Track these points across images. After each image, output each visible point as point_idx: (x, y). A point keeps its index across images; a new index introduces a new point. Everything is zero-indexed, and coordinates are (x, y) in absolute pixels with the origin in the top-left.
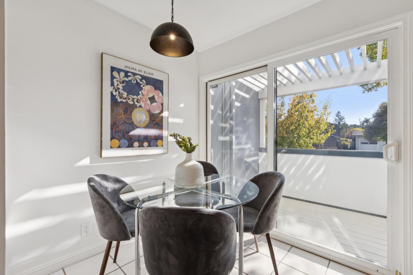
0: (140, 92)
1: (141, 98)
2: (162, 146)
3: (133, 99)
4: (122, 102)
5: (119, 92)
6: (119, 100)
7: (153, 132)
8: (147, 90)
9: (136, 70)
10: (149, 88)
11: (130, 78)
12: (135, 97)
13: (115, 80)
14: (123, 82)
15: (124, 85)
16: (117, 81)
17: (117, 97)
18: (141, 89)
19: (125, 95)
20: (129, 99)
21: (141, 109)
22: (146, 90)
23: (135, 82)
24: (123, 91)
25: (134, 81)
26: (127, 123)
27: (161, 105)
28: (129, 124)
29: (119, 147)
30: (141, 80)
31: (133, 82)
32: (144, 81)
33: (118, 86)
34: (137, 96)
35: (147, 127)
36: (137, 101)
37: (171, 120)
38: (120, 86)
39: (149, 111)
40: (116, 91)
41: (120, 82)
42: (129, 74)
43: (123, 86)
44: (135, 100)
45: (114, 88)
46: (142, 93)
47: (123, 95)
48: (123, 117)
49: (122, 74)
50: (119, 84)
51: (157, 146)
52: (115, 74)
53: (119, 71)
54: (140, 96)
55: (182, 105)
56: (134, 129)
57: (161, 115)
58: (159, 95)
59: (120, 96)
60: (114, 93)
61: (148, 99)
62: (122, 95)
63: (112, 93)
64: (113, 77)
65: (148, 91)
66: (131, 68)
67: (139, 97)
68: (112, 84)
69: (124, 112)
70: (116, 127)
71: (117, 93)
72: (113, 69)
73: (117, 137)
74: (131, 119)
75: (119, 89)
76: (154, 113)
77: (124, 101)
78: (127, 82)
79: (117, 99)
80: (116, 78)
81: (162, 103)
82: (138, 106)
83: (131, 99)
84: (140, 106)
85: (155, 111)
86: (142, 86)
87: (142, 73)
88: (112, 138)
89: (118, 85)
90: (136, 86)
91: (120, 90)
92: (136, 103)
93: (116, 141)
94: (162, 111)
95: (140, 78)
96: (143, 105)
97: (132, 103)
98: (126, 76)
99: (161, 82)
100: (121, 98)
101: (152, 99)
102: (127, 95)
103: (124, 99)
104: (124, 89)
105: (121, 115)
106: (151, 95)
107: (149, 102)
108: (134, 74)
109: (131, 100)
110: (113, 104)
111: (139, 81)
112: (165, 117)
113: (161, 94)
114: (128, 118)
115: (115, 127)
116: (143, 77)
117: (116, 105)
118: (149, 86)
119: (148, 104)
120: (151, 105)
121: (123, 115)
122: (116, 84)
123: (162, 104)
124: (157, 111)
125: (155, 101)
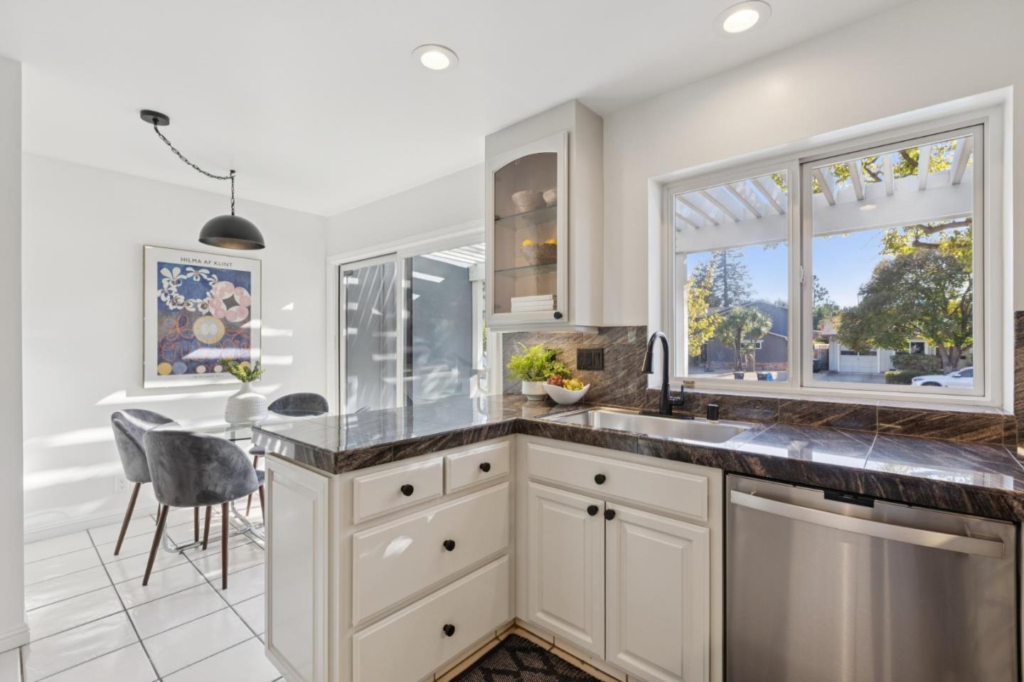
0: (208, 293)
1: (209, 301)
3: (195, 305)
4: (176, 310)
5: (172, 297)
6: (172, 307)
7: (230, 353)
8: (222, 289)
9: (199, 261)
10: (225, 286)
11: (189, 275)
12: (199, 301)
13: (164, 281)
14: (178, 282)
15: (179, 285)
16: (169, 281)
17: (167, 304)
18: (210, 288)
19: (181, 299)
20: (189, 305)
21: (208, 317)
22: (219, 288)
23: (199, 279)
24: (177, 294)
25: (197, 278)
26: (186, 339)
27: (247, 310)
28: (188, 340)
29: (172, 373)
30: (209, 276)
31: (195, 279)
32: (214, 276)
33: (170, 289)
34: (202, 299)
35: (220, 345)
36: (203, 306)
37: (266, 332)
38: (174, 288)
39: (224, 320)
40: (166, 295)
41: (173, 282)
42: (188, 269)
43: (177, 288)
44: (199, 306)
45: (162, 292)
46: (211, 294)
47: (178, 301)
48: (179, 331)
49: (177, 271)
50: (171, 284)
52: (165, 271)
53: (171, 267)
54: (207, 299)
55: (290, 307)
56: (197, 348)
57: (245, 326)
58: (242, 293)
59: (173, 302)
60: (163, 299)
61: (222, 301)
62: (176, 300)
63: (159, 299)
64: (160, 277)
65: (222, 291)
66: (191, 260)
67: (205, 300)
68: (160, 286)
69: (179, 323)
70: (167, 345)
71: (169, 297)
72: (161, 265)
73: (168, 360)
74: (192, 332)
75: (170, 292)
76: (235, 321)
77: (180, 308)
78: (184, 280)
79: (168, 307)
80: (165, 277)
81: (248, 306)
82: (204, 313)
83: (192, 304)
84: (209, 314)
85: (236, 318)
86: (211, 284)
87: (212, 265)
88: (160, 361)
89: (169, 286)
90: (200, 284)
91: (173, 294)
92: (200, 310)
93: (166, 366)
94: (248, 319)
95: (208, 272)
96: (213, 312)
97: (193, 310)
98: (184, 270)
99: (248, 274)
100: (174, 304)
101: (230, 303)
102: (185, 300)
103: (179, 305)
104: (180, 291)
105: (175, 327)
106: (227, 296)
107: (224, 306)
108: (197, 268)
109: (191, 306)
110: (161, 314)
111: (205, 277)
112: (255, 330)
113: (246, 292)
114: (187, 332)
115: (164, 346)
116: (212, 271)
117: (167, 315)
118: (224, 282)
119: (223, 310)
121: (178, 329)
122: (165, 285)
123: (249, 308)
124: (239, 319)
125: (236, 304)
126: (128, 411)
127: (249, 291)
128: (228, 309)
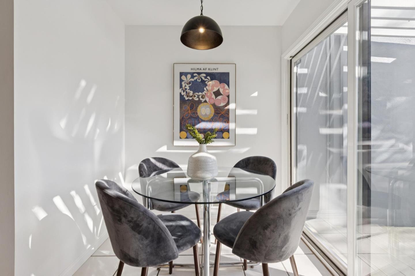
0: (205, 89)
1: (205, 93)
2: (229, 138)
3: (198, 97)
4: (188, 100)
5: (186, 92)
6: (186, 98)
7: (218, 125)
8: (212, 85)
9: (200, 69)
10: (214, 83)
11: (195, 78)
12: (200, 93)
13: (183, 83)
14: (190, 83)
15: (190, 85)
16: (185, 83)
17: (184, 96)
18: (206, 85)
19: (192, 92)
20: (195, 96)
21: (205, 104)
22: (211, 85)
23: (200, 81)
24: (189, 90)
25: (199, 80)
26: (193, 117)
27: (227, 98)
28: (195, 118)
29: (187, 138)
30: (206, 77)
31: (198, 80)
32: (208, 77)
33: (186, 87)
34: (202, 93)
35: (212, 120)
36: (202, 97)
37: (239, 112)
38: (188, 87)
39: (214, 105)
40: (184, 91)
41: (187, 83)
42: (195, 75)
43: (189, 86)
44: (200, 97)
45: (182, 90)
46: (207, 89)
47: (190, 94)
48: (190, 112)
49: (189, 76)
50: (186, 85)
51: (223, 138)
52: (183, 78)
53: (186, 74)
54: (205, 92)
56: (199, 123)
57: (226, 108)
58: (224, 87)
59: (187, 95)
60: (183, 94)
61: (212, 93)
62: (189, 94)
63: (180, 93)
64: (181, 81)
65: (213, 86)
66: (196, 69)
67: (204, 93)
68: (181, 86)
69: (190, 107)
70: (184, 121)
71: (185, 93)
72: (181, 74)
73: (185, 130)
74: (197, 113)
75: (186, 89)
76: (220, 105)
77: (190, 98)
78: (193, 82)
79: (185, 98)
80: (183, 81)
81: (228, 95)
82: (203, 101)
83: (196, 96)
84: (205, 101)
85: (220, 104)
86: (206, 82)
87: (207, 71)
88: (181, 130)
89: (185, 86)
90: (201, 83)
91: (187, 90)
92: (201, 99)
93: (184, 133)
94: (228, 104)
95: (204, 75)
96: (207, 100)
97: (197, 99)
98: (193, 77)
99: (227, 74)
100: (188, 97)
101: (217, 94)
102: (193, 94)
103: (190, 97)
104: (191, 89)
105: (188, 110)
106: (216, 89)
107: (213, 96)
108: (199, 74)
109: (196, 97)
110: (181, 103)
111: (203, 78)
112: (232, 110)
113: (226, 86)
114: (194, 113)
115: (183, 121)
116: (208, 74)
117: (184, 103)
118: (214, 81)
119: (213, 98)
120: (217, 99)
121: (190, 111)
122: (183, 86)
123: (228, 96)
124: (222, 104)
125: (220, 94)
126: (155, 158)
127: (228, 85)
128: (216, 98)
